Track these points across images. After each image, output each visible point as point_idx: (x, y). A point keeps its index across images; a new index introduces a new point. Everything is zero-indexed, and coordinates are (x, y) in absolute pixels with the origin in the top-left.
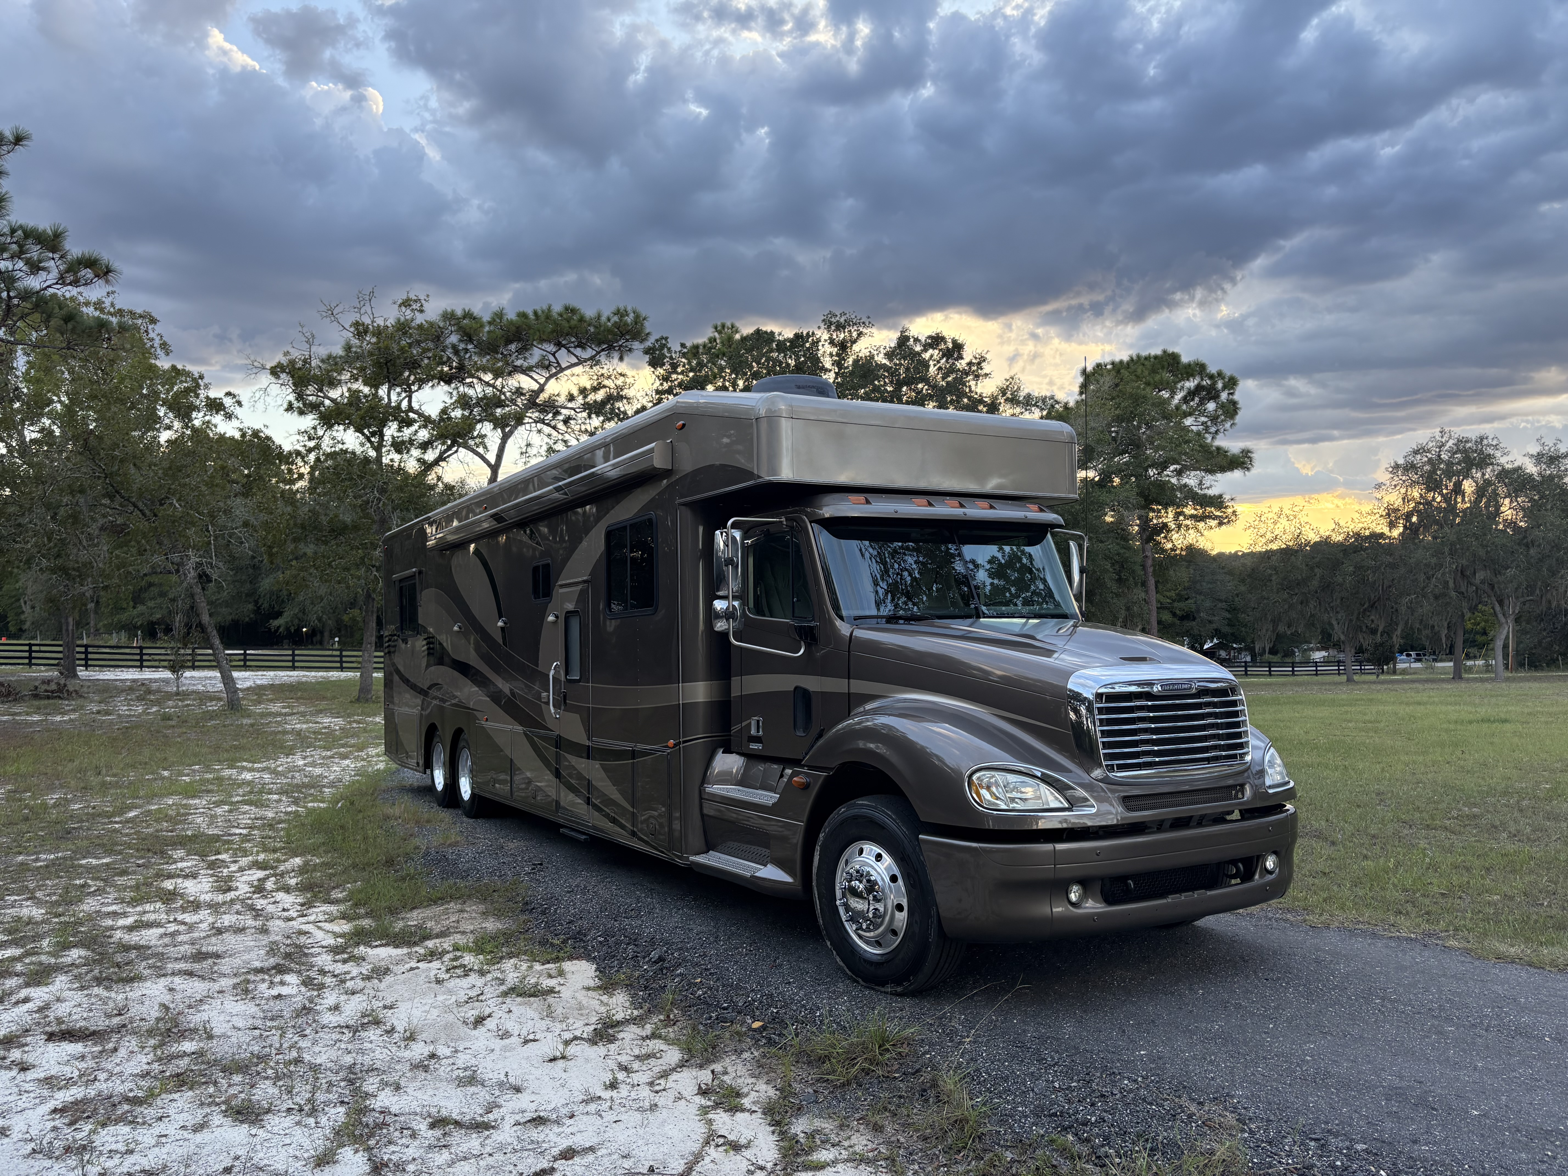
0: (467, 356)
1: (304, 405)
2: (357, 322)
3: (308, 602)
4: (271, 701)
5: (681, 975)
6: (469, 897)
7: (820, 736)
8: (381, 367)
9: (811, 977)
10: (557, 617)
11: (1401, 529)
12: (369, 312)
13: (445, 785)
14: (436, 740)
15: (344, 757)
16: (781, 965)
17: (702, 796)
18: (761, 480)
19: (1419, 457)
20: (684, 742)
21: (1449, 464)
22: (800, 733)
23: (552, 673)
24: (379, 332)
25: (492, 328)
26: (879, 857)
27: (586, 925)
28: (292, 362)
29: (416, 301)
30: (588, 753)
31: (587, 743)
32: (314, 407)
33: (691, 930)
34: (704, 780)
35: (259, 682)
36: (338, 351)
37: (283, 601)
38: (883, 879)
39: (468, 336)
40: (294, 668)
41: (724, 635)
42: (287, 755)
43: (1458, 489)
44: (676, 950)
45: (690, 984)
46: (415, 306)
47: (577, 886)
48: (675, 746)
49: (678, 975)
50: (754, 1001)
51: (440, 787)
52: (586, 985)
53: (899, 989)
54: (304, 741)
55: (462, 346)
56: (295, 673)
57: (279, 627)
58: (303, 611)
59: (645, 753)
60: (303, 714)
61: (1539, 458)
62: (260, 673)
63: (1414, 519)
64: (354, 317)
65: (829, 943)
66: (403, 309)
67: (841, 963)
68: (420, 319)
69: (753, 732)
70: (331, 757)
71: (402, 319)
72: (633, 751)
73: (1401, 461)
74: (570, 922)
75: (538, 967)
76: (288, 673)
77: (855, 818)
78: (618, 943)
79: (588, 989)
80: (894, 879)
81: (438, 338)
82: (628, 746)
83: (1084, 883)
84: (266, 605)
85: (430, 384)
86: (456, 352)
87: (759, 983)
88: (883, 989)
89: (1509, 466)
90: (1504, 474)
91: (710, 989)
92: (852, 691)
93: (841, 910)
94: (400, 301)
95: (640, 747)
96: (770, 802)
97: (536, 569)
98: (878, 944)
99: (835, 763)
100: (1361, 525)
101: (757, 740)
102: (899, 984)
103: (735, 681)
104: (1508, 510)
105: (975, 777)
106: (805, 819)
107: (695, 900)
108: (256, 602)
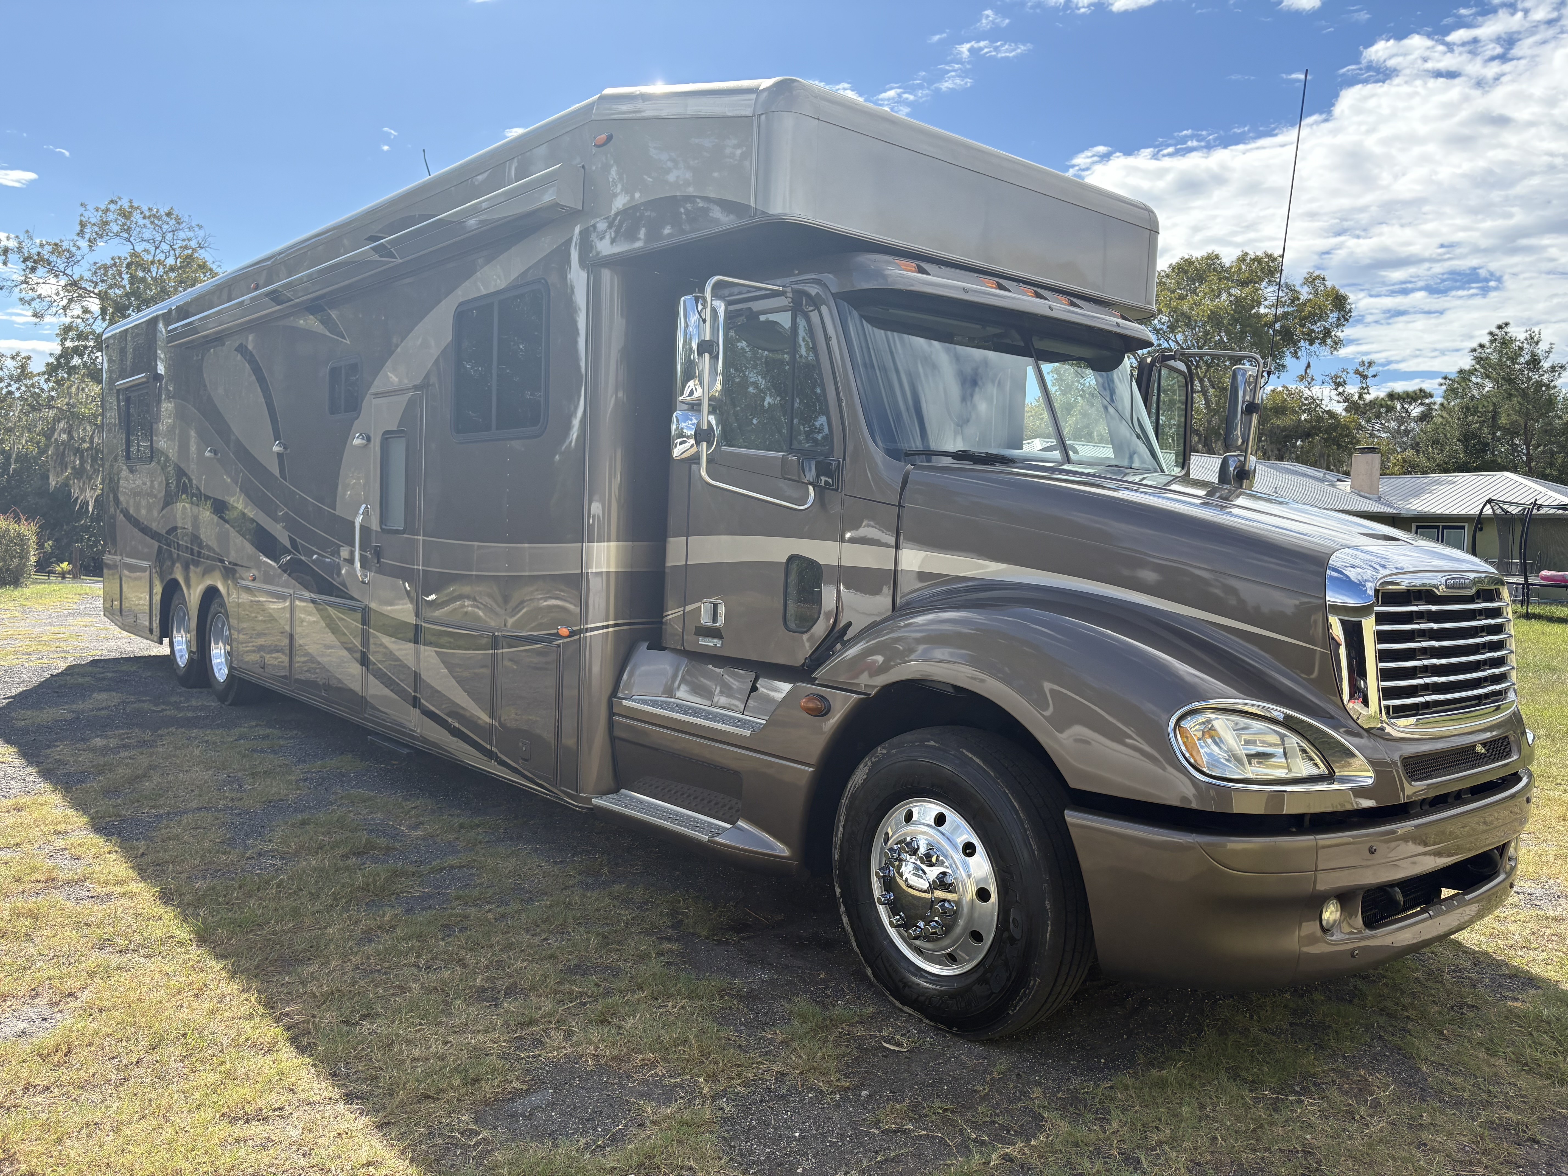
10: (368, 439)
13: (191, 659)
17: (614, 710)
22: (793, 627)
23: (359, 520)
30: (415, 635)
31: (414, 620)
69: (706, 621)
83: (1343, 900)
92: (902, 567)
97: (334, 373)
101: (712, 632)
103: (675, 542)
106: (814, 763)
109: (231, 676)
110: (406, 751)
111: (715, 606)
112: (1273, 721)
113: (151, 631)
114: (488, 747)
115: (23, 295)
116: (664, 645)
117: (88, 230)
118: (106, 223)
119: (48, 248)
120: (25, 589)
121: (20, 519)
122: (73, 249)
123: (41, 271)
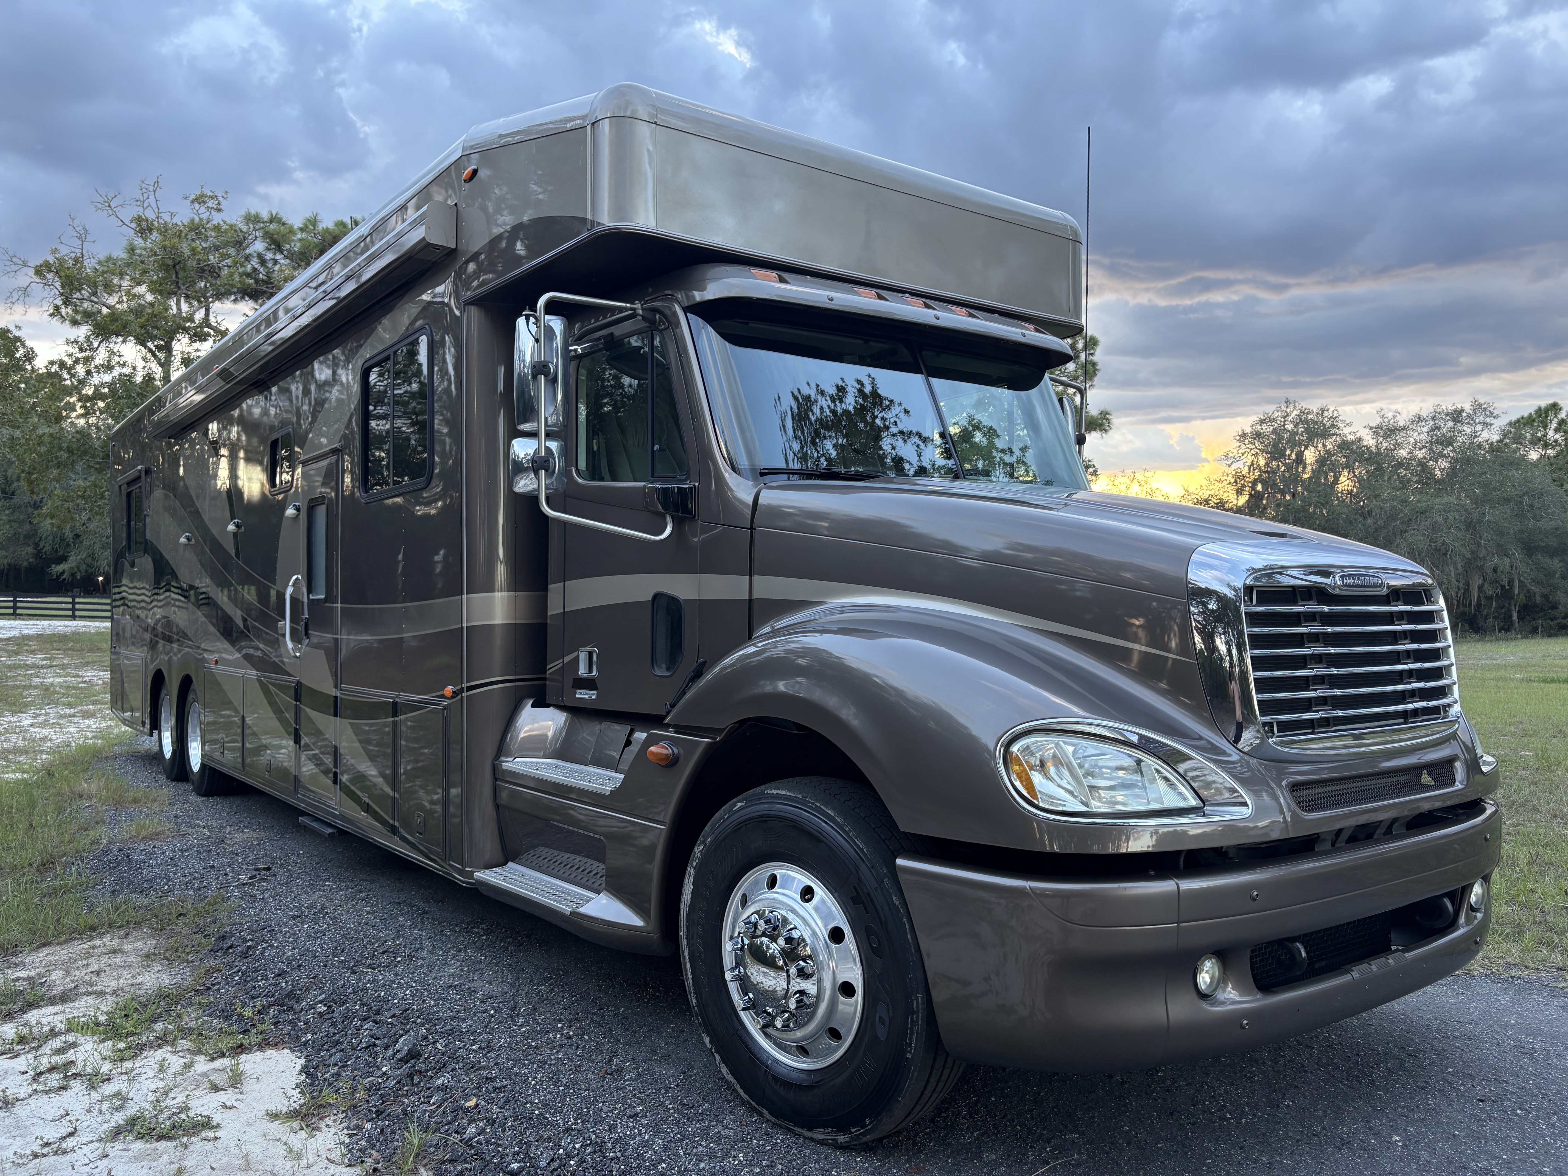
0: (277, 268)
1: (76, 311)
2: (140, 217)
3: (97, 547)
4: (33, 652)
5: (443, 1088)
6: (138, 924)
7: (698, 674)
8: (167, 271)
9: (674, 1099)
10: (298, 509)
11: (1247, 497)
12: (155, 206)
13: (174, 752)
14: (164, 692)
15: (87, 715)
16: (620, 1071)
17: (498, 775)
18: (598, 229)
19: (1264, 426)
20: (470, 688)
21: (1293, 434)
22: (661, 671)
23: (289, 590)
24: (164, 230)
25: (304, 235)
26: (807, 893)
27: (304, 981)
28: (61, 261)
29: (211, 197)
30: (335, 707)
31: (334, 692)
32: (88, 316)
33: (472, 992)
34: (501, 749)
35: (25, 632)
36: (120, 254)
37: (68, 545)
38: (814, 933)
39: (276, 243)
40: (74, 617)
41: (532, 499)
42: (14, 713)
43: (1300, 460)
44: (442, 1035)
45: (459, 1110)
46: (211, 204)
47: (310, 907)
48: (455, 694)
49: (439, 1089)
50: (569, 1156)
51: (168, 754)
52: (272, 1108)
53: (842, 1139)
54: (48, 695)
55: (269, 256)
56: (75, 623)
57: (63, 573)
58: (92, 556)
59: (412, 707)
60: (64, 667)
61: (1376, 430)
62: (31, 622)
63: (1259, 487)
64: (136, 211)
65: (707, 1040)
66: (197, 206)
67: (730, 1078)
68: (217, 218)
69: (582, 671)
70: (70, 716)
71: (197, 220)
72: (395, 704)
73: (1248, 430)
74: (281, 974)
75: (202, 1065)
76: (67, 623)
77: (763, 820)
78: (347, 1017)
79: (274, 1116)
80: (836, 935)
81: (240, 243)
82: (387, 696)
83: (1222, 955)
84: (48, 548)
85: (233, 297)
86: (263, 262)
87: (580, 1114)
88: (808, 1134)
89: (1351, 438)
90: (1344, 446)
91: (491, 1122)
92: (756, 595)
93: (733, 988)
94: (193, 197)
95: (405, 697)
96: (607, 789)
97: (275, 442)
98: (803, 1051)
99: (726, 722)
100: (1209, 492)
101: (588, 684)
102: (842, 1128)
103: (554, 589)
104: (1345, 483)
105: (1015, 748)
106: (668, 820)
107: (488, 932)
108: (37, 545)
109: (203, 766)
110: (330, 831)
111: (591, 654)
112: (1127, 744)
113: (144, 723)
114: (391, 822)
116: (548, 702)
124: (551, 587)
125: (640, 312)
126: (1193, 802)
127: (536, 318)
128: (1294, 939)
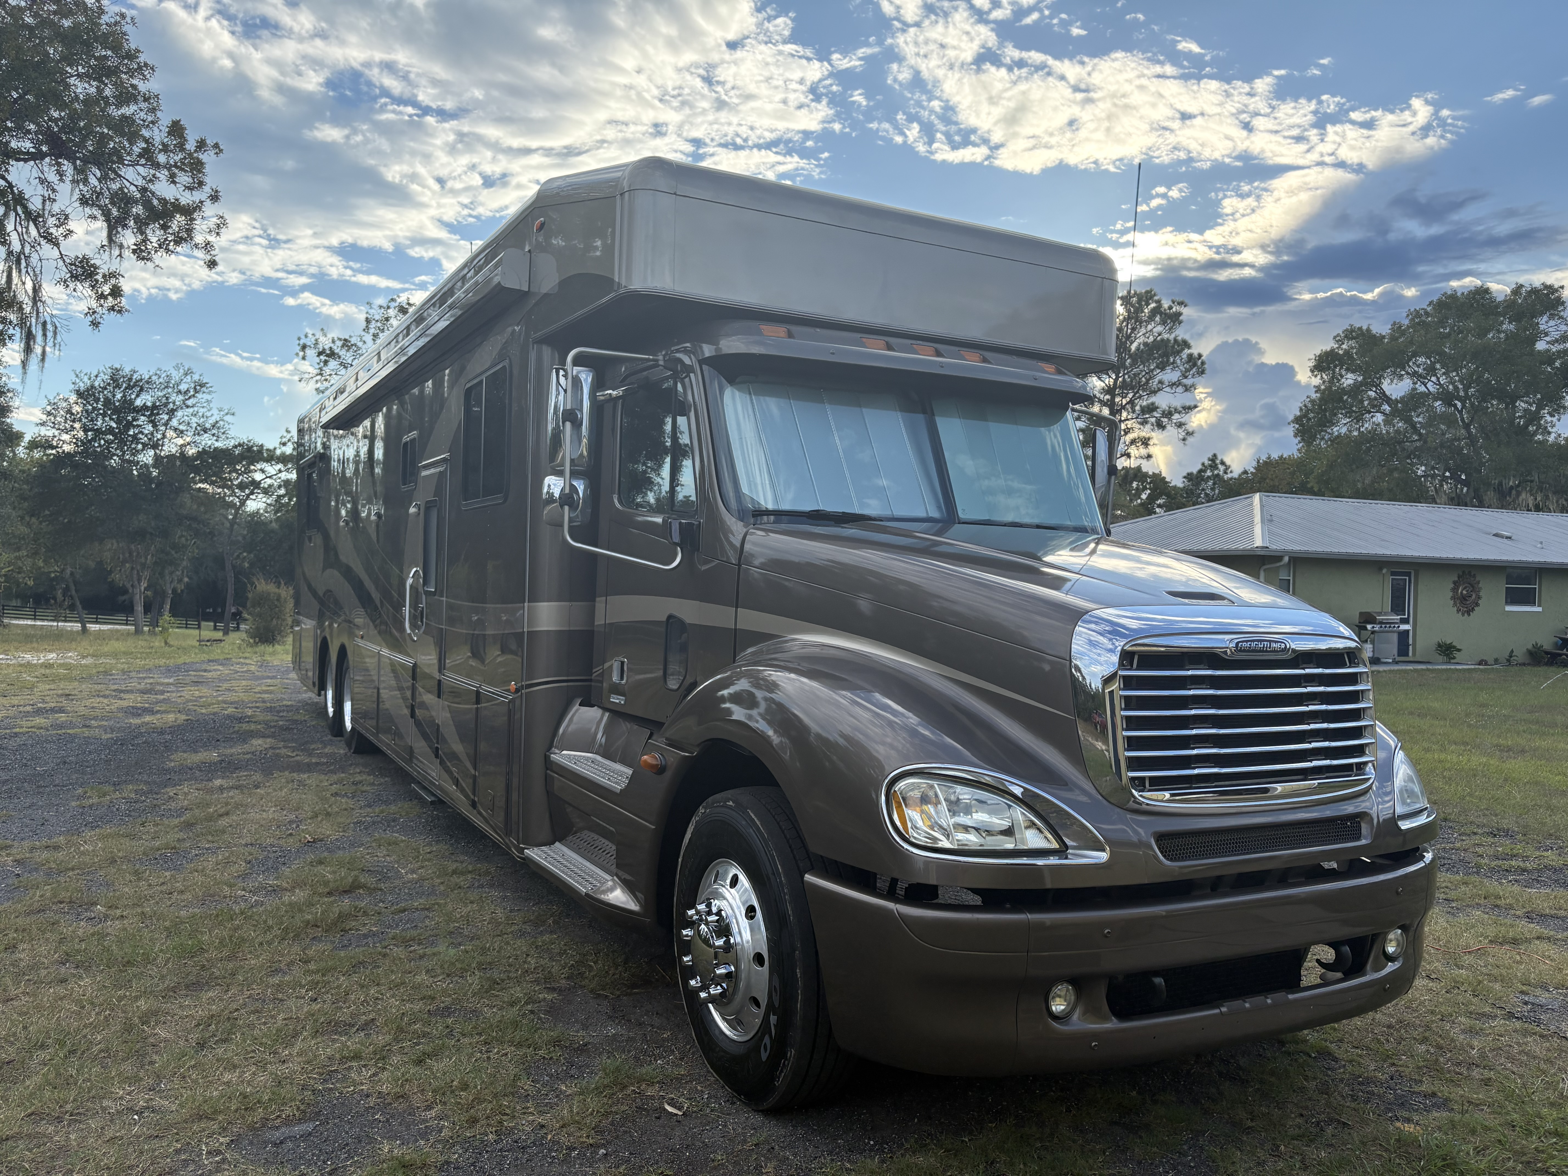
10: (418, 508)
13: (334, 711)
14: (328, 658)
17: (548, 765)
20: (529, 686)
23: (410, 581)
30: (439, 690)
31: (438, 676)
34: (552, 742)
51: (330, 713)
69: (616, 678)
83: (1079, 982)
92: (739, 626)
96: (622, 786)
99: (699, 739)
101: (619, 690)
103: (600, 601)
105: (898, 787)
106: (656, 821)
109: (353, 727)
110: (433, 799)
114: (473, 797)
115: (319, 385)
116: (592, 702)
117: (373, 325)
118: (387, 319)
119: (339, 343)
120: (277, 646)
121: (280, 583)
122: (360, 344)
123: (333, 364)
124: (598, 599)
125: (661, 363)
126: (1055, 845)
127: (565, 370)
128: (1157, 973)
